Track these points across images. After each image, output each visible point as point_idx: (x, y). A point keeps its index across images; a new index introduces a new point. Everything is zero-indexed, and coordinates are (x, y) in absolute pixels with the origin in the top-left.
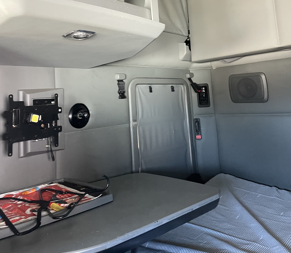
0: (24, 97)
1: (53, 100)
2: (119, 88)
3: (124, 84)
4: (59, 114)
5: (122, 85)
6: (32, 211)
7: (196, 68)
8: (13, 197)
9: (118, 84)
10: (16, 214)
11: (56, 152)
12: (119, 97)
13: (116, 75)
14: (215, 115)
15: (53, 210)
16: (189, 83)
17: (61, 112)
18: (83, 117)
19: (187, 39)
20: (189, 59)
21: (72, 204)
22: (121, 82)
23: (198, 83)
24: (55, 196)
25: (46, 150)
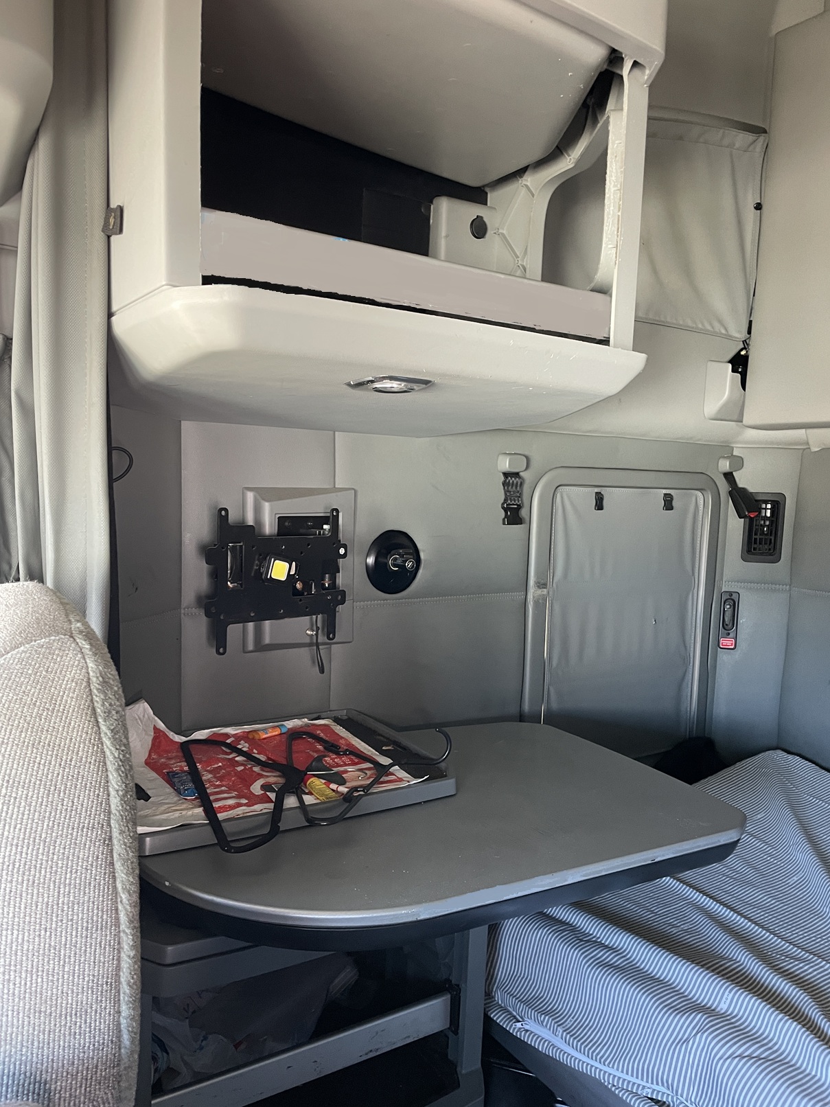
0: (258, 510)
1: (325, 520)
2: (506, 494)
3: (521, 483)
4: (341, 561)
5: (514, 487)
6: (267, 787)
7: (754, 443)
8: (228, 741)
9: (504, 484)
10: (230, 789)
11: (330, 647)
12: (504, 520)
13: (501, 457)
14: (790, 590)
15: (310, 793)
16: (723, 487)
17: (345, 556)
18: (402, 567)
19: (742, 350)
20: (734, 413)
21: (355, 789)
22: (513, 479)
23: (751, 489)
24: (320, 759)
25: (307, 640)
